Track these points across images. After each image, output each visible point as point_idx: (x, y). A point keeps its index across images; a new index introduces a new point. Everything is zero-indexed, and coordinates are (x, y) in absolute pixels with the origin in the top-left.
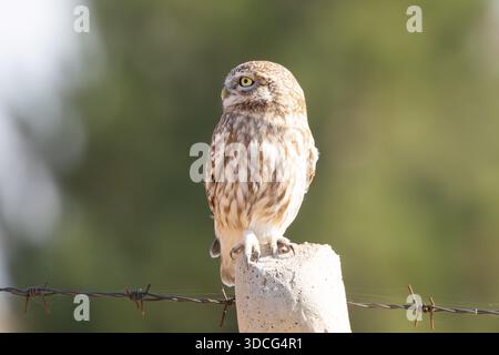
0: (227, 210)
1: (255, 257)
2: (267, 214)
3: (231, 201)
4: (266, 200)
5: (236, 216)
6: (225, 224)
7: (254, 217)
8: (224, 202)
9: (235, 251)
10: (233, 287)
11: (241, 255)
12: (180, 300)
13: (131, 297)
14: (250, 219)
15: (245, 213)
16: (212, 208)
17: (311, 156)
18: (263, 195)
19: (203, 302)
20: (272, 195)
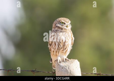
0: (54, 52)
1: (60, 62)
2: (63, 53)
3: (54, 50)
4: (62, 49)
5: (56, 53)
6: (53, 55)
7: (60, 53)
8: (53, 50)
9: (56, 61)
10: (55, 69)
11: (57, 62)
12: (43, 72)
13: (32, 71)
14: (59, 54)
15: (57, 52)
16: (50, 51)
17: (72, 39)
18: (62, 48)
19: (48, 72)
20: (64, 48)
